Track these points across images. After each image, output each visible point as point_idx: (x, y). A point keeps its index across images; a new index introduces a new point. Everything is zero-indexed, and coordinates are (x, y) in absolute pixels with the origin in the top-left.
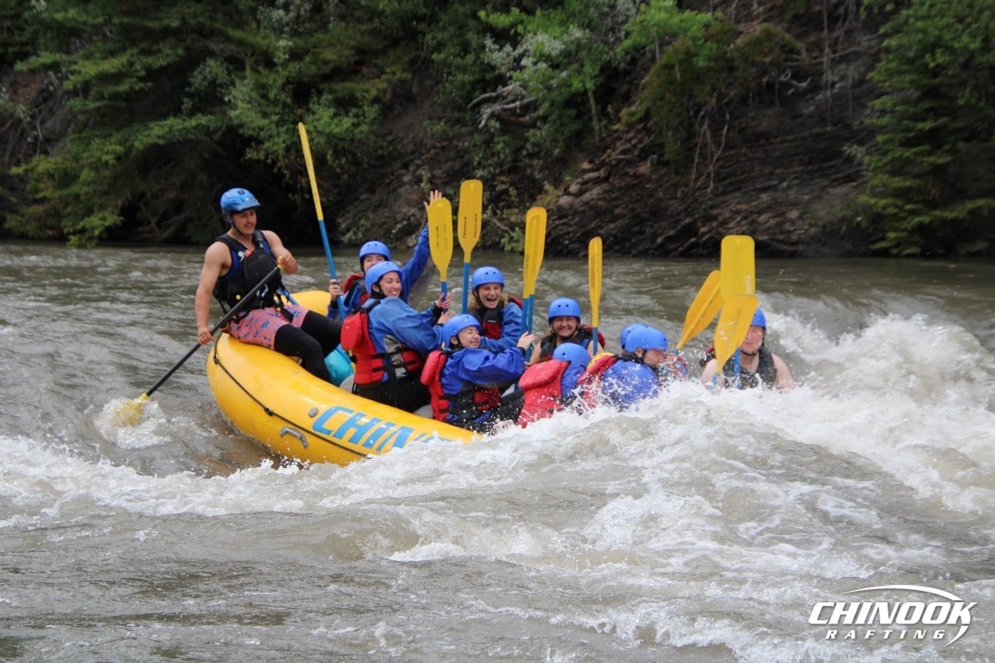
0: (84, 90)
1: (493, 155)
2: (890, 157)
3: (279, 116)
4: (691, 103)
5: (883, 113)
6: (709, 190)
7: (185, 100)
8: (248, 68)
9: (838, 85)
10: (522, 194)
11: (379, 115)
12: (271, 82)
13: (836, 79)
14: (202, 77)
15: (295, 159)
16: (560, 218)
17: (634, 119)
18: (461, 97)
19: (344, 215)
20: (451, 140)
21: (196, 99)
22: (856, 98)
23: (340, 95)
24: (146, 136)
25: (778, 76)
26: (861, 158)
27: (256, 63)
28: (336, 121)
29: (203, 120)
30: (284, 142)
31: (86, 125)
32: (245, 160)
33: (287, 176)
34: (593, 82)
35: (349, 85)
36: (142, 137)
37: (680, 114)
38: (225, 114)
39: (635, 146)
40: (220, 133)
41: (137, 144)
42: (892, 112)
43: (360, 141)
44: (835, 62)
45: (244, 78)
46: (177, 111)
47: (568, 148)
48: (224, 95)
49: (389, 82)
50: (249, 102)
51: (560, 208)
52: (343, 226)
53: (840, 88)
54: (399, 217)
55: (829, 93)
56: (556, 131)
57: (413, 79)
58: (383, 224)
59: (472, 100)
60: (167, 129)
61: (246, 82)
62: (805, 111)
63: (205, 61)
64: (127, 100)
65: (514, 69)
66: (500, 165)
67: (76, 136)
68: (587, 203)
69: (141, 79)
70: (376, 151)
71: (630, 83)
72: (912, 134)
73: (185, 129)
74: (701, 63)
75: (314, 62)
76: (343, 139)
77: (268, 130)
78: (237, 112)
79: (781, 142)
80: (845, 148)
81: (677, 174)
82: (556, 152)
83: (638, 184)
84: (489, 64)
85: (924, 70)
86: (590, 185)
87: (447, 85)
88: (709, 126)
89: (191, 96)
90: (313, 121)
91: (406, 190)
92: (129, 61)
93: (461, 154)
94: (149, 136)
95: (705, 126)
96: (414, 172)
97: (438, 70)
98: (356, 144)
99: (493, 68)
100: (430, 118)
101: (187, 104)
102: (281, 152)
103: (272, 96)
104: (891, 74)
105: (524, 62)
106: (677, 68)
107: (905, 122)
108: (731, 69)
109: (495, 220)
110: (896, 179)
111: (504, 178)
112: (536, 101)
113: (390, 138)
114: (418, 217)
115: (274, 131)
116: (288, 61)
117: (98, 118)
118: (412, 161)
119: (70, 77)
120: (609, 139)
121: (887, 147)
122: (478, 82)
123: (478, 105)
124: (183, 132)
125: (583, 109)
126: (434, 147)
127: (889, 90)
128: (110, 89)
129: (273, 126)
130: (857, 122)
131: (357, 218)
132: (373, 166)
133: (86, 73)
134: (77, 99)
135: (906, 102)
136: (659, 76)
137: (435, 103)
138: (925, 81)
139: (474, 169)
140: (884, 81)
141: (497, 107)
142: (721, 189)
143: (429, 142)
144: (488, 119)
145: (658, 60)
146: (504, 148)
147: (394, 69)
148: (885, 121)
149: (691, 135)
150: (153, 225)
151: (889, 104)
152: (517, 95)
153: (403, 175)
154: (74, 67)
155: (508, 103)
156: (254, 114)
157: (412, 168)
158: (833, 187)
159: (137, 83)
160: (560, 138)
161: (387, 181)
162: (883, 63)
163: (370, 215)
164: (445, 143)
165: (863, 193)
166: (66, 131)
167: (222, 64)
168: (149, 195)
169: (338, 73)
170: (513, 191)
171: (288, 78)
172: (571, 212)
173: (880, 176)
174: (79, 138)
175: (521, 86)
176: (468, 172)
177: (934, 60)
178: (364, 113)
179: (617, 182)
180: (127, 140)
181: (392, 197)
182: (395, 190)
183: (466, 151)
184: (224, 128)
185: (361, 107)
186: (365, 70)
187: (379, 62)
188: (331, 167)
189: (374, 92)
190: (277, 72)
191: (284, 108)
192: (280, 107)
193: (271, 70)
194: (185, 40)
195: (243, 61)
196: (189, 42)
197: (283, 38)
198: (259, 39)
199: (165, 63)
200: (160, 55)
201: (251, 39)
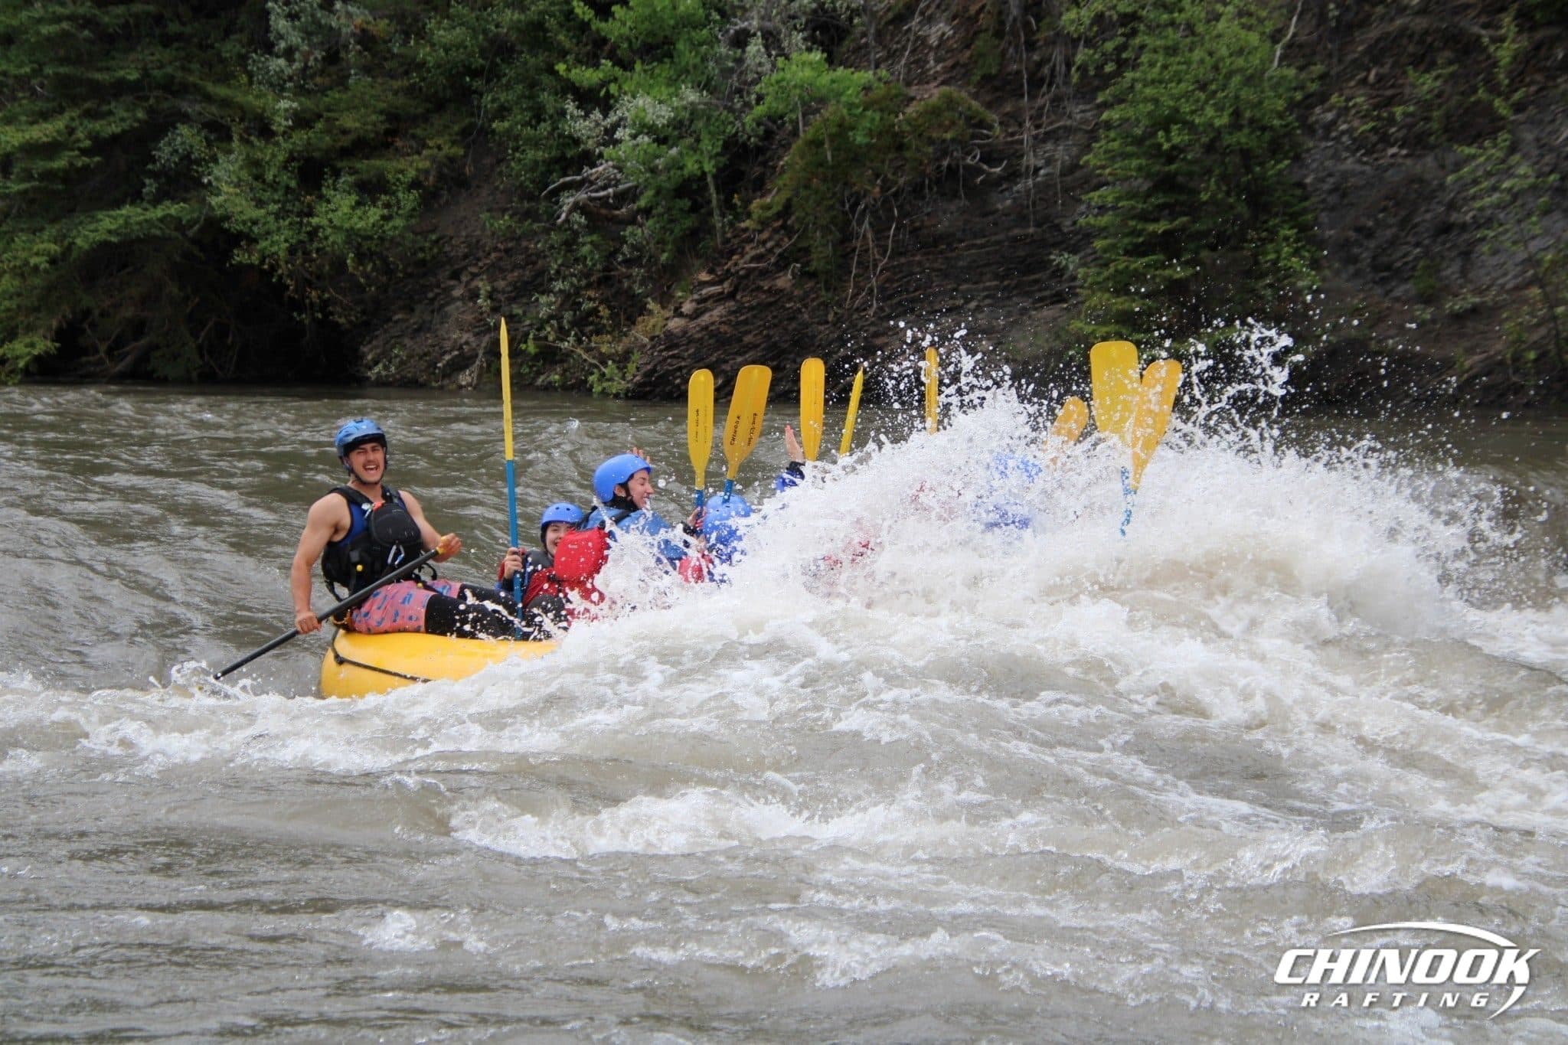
1: (577, 260)
2: (1112, 270)
3: (280, 205)
4: (847, 193)
5: (1102, 209)
6: (871, 312)
7: (147, 181)
8: (236, 137)
9: (1042, 172)
10: (618, 315)
11: (419, 205)
12: (268, 158)
13: (1040, 163)
14: (170, 149)
15: (302, 265)
16: (667, 349)
17: (769, 214)
18: (533, 182)
19: (370, 342)
20: (519, 239)
21: (163, 180)
22: (1066, 190)
23: (365, 177)
24: (92, 231)
25: (964, 159)
26: (1076, 269)
27: (247, 130)
28: (359, 212)
29: (173, 209)
30: (286, 241)
31: (6, 215)
32: (232, 265)
33: (292, 288)
34: (713, 162)
35: (377, 163)
36: (87, 233)
37: (832, 207)
38: (203, 201)
39: (771, 251)
40: (197, 227)
41: (79, 242)
42: (1114, 208)
43: (392, 239)
44: (1039, 140)
45: (230, 152)
46: (136, 197)
47: (680, 252)
48: (202, 174)
49: (433, 159)
50: (238, 185)
51: (669, 335)
52: (370, 357)
53: (1047, 175)
54: (447, 345)
55: (1030, 182)
56: (663, 228)
57: (465, 156)
58: (425, 354)
59: (547, 186)
60: (121, 221)
61: (232, 157)
62: (1000, 206)
63: (176, 128)
64: (65, 181)
65: (605, 144)
66: (587, 276)
68: (706, 328)
69: (85, 152)
70: (415, 254)
71: (764, 164)
72: (1141, 240)
73: (146, 221)
74: (860, 138)
75: (328, 131)
76: (370, 238)
77: (264, 224)
78: (221, 198)
79: (968, 248)
80: (1052, 257)
81: (827, 290)
82: (664, 257)
83: (776, 302)
84: (570, 136)
85: (1156, 152)
86: (709, 304)
87: (513, 164)
88: (870, 224)
89: (155, 175)
90: (327, 212)
91: (457, 308)
92: (67, 127)
93: (531, 259)
94: (96, 231)
95: (866, 225)
96: (468, 283)
97: (500, 144)
98: (387, 244)
99: (577, 142)
100: (489, 211)
101: (150, 187)
102: (282, 254)
103: (269, 177)
104: (1112, 156)
105: (618, 135)
106: (826, 146)
107: (1132, 223)
108: (900, 147)
109: (579, 351)
110: (1120, 300)
111: (592, 293)
112: (636, 187)
113: (434, 237)
114: (474, 345)
115: (273, 226)
116: (289, 127)
117: (24, 205)
118: (465, 268)
120: (736, 241)
121: (1107, 255)
122: (556, 161)
123: (556, 192)
124: (145, 225)
125: (700, 199)
126: (496, 249)
127: (1110, 179)
128: (41, 165)
129: (271, 218)
130: (1068, 223)
131: (388, 346)
132: (411, 275)
133: (7, 142)
135: (1132, 195)
136: (802, 158)
137: (497, 188)
138: (1156, 168)
139: (551, 280)
140: (1103, 167)
141: (582, 196)
142: (887, 310)
143: (489, 243)
144: (570, 212)
145: (801, 134)
146: (591, 252)
147: (440, 141)
148: (1104, 220)
149: (846, 237)
150: (102, 354)
151: (1110, 199)
152: (607, 178)
153: (453, 288)
155: (597, 191)
156: (243, 202)
157: (464, 278)
158: (1036, 309)
159: (79, 157)
160: (669, 237)
161: (430, 295)
162: (1103, 142)
163: (407, 341)
164: (510, 245)
165: (1078, 318)
167: (199, 132)
168: (96, 312)
169: (362, 147)
170: (604, 312)
171: (291, 152)
172: (684, 341)
173: (1099, 294)
175: (614, 167)
176: (542, 284)
177: (1168, 140)
178: (398, 202)
179: (746, 299)
180: (65, 236)
181: (437, 318)
182: (442, 306)
183: (540, 255)
184: (202, 221)
185: (394, 193)
186: (399, 143)
187: (419, 132)
188: (353, 275)
189: (412, 173)
190: (277, 144)
191: (286, 194)
192: (281, 192)
193: (267, 141)
194: (147, 99)
195: (229, 129)
196: (152, 101)
197: (284, 98)
198: (250, 98)
199: (119, 130)
200: (112, 119)
201: (240, 98)
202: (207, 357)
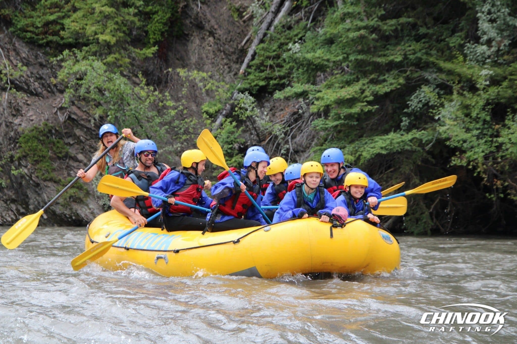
0: (326, 112)
3: (480, 131)
7: (404, 119)
8: (455, 92)
12: (473, 104)
14: (418, 100)
15: (492, 166)
21: (413, 118)
24: (372, 148)
27: (462, 88)
29: (418, 134)
30: (483, 152)
31: (326, 140)
32: (450, 166)
33: (486, 179)
36: (369, 149)
38: (435, 129)
40: (431, 144)
41: (364, 154)
45: (451, 101)
46: (397, 128)
48: (435, 114)
50: (455, 120)
60: (388, 142)
61: (453, 103)
63: (421, 88)
64: (358, 120)
67: (318, 148)
69: (370, 103)
73: (402, 141)
75: (510, 87)
77: (471, 142)
78: (445, 128)
89: (408, 115)
90: (508, 134)
92: (360, 89)
94: (374, 147)
101: (405, 121)
102: (480, 160)
103: (474, 115)
115: (475, 143)
117: (335, 134)
119: (316, 102)
124: (401, 144)
128: (346, 111)
129: (474, 139)
133: (328, 99)
134: (321, 119)
154: (319, 95)
156: (458, 129)
159: (366, 106)
166: (310, 144)
167: (434, 90)
171: (488, 100)
174: (320, 149)
180: (357, 151)
184: (434, 140)
190: (479, 95)
191: (484, 124)
192: (481, 123)
193: (474, 93)
194: (405, 72)
195: (452, 87)
196: (408, 73)
197: (485, 68)
198: (465, 69)
199: (388, 90)
200: (385, 84)
201: (459, 69)
202: (435, 220)
